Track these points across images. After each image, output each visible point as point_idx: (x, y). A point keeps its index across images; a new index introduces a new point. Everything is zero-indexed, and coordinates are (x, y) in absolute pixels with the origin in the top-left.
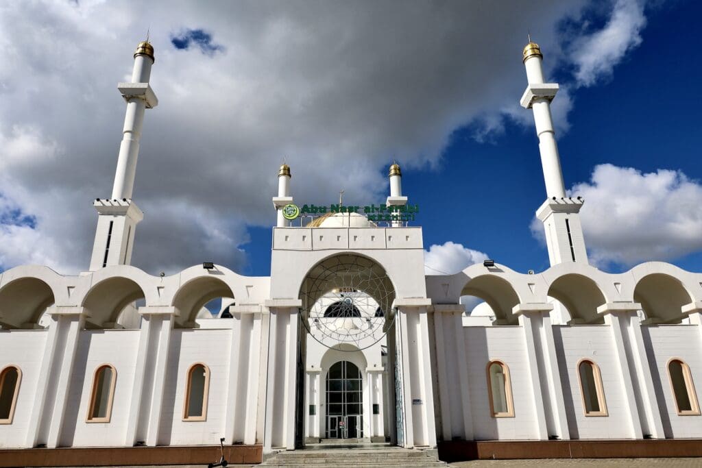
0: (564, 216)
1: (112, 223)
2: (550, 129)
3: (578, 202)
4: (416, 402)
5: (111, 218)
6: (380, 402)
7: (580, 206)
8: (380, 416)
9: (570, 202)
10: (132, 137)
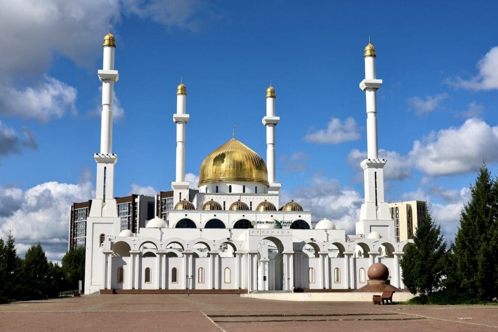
0: (374, 170)
1: (105, 168)
2: (374, 111)
3: (383, 162)
4: (289, 279)
5: (105, 165)
6: (267, 275)
7: (384, 164)
8: (267, 282)
9: (378, 162)
10: (110, 108)
